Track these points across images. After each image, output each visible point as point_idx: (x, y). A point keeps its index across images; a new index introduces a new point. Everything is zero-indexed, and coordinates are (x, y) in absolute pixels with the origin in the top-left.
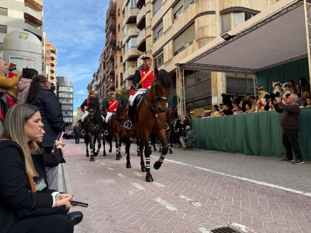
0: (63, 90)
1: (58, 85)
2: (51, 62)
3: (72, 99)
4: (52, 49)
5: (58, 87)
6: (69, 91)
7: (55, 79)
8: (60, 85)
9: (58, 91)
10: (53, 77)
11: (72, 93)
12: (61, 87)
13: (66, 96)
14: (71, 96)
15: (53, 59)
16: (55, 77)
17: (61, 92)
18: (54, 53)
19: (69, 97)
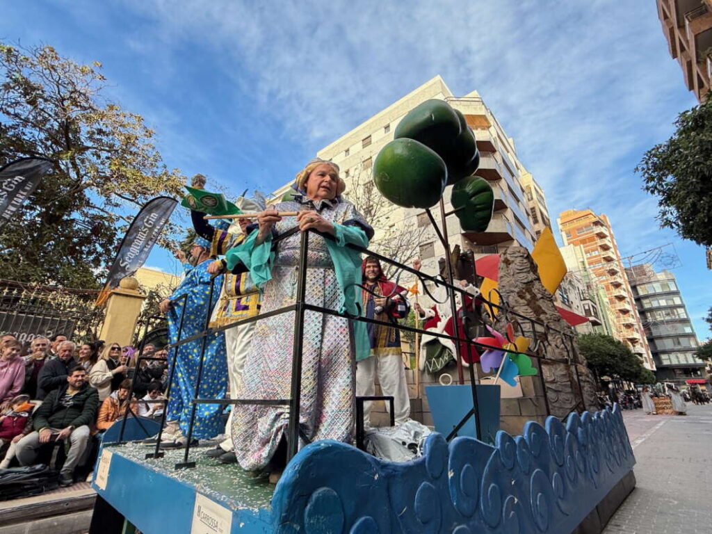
0: (651, 292)
1: (633, 284)
2: (600, 242)
3: (682, 306)
4: (594, 220)
5: (634, 288)
6: (667, 290)
7: (620, 274)
8: (638, 283)
9: (636, 297)
10: (613, 270)
11: (676, 293)
12: (642, 286)
13: (663, 303)
14: (677, 301)
15: (601, 236)
16: (617, 269)
17: (647, 297)
18: (602, 225)
19: (671, 303)
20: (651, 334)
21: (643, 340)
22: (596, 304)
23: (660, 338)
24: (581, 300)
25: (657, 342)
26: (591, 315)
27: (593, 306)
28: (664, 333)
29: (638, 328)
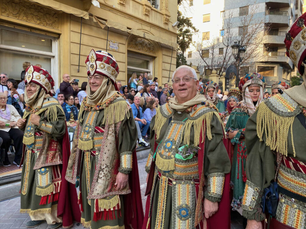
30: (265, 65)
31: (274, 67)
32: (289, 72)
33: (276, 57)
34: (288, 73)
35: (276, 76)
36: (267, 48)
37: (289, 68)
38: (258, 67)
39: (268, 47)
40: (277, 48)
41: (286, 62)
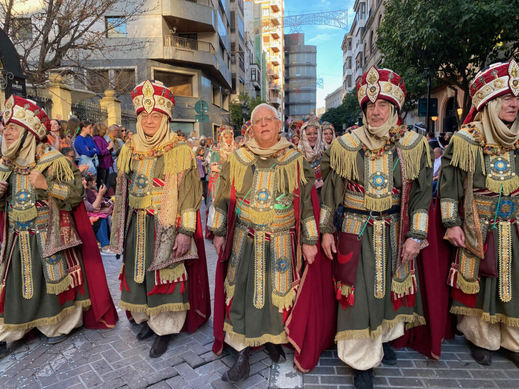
1: (287, 52)
3: (315, 78)
5: (287, 55)
8: (291, 51)
10: (276, 34)
11: (313, 66)
12: (293, 55)
16: (280, 35)
20: (288, 100)
21: (282, 106)
22: (260, 69)
23: (294, 104)
24: (250, 64)
25: (291, 107)
26: (255, 80)
27: (258, 71)
28: (296, 101)
29: (281, 94)
30: (172, 69)
31: (191, 76)
32: (227, 95)
33: (192, 52)
34: (224, 96)
35: (197, 97)
36: (174, 31)
37: (224, 84)
38: (155, 70)
39: (175, 29)
40: (196, 34)
41: (213, 66)
